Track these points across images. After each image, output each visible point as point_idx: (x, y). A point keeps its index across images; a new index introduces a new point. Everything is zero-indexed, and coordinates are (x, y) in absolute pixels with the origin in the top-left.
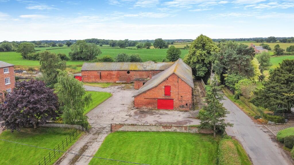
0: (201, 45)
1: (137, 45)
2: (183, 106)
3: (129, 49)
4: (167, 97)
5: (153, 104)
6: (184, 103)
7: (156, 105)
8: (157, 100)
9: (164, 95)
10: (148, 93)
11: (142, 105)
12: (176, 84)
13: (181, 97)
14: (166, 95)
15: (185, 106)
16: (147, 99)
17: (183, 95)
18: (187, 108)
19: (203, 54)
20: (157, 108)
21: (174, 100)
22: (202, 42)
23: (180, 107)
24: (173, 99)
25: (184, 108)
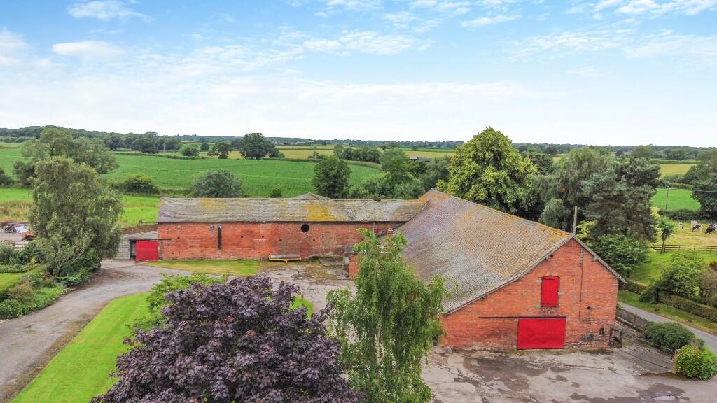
0: (492, 155)
1: (183, 148)
2: (591, 337)
3: (169, 157)
4: (548, 312)
5: (505, 334)
6: (594, 327)
7: (514, 337)
8: (516, 320)
9: (539, 306)
10: (491, 300)
11: (473, 338)
12: (575, 270)
13: (589, 308)
14: (543, 304)
15: (598, 336)
16: (487, 320)
17: (593, 305)
18: (603, 341)
19: (502, 181)
20: (515, 347)
21: (567, 320)
22: (494, 148)
23: (583, 339)
24: (565, 317)
25: (594, 343)
